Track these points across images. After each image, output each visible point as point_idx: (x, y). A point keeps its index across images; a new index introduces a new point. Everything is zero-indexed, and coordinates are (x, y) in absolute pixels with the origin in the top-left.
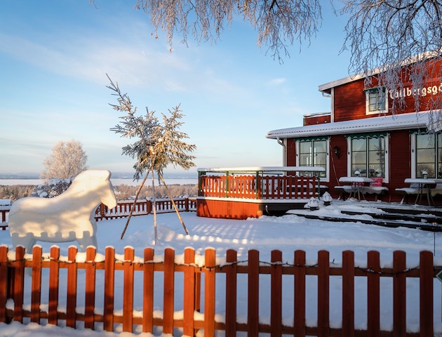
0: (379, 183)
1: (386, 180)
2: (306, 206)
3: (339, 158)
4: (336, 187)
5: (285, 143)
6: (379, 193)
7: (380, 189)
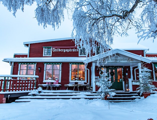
0: (57, 83)
1: (60, 81)
2: (29, 94)
3: (40, 72)
4: (38, 85)
5: (13, 64)
6: (58, 87)
7: (58, 85)
